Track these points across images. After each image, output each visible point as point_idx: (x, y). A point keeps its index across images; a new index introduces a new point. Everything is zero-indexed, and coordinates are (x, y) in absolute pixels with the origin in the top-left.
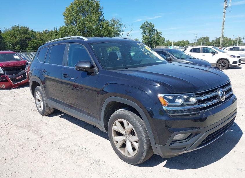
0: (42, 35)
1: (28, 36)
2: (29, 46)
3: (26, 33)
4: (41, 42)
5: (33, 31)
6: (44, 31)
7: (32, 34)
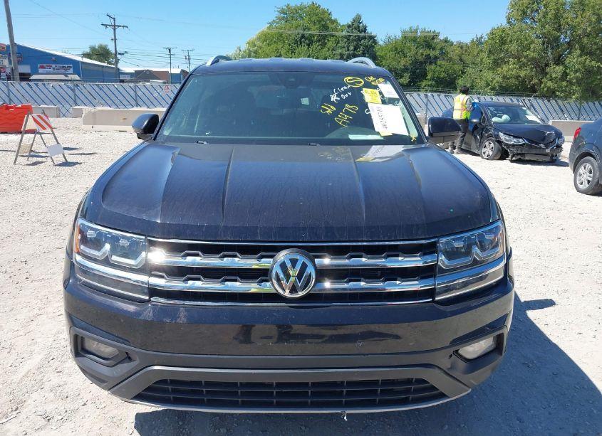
0: (466, 51)
1: (432, 53)
2: (429, 77)
3: (429, 46)
4: (458, 67)
5: (446, 41)
6: (472, 41)
7: (441, 49)
